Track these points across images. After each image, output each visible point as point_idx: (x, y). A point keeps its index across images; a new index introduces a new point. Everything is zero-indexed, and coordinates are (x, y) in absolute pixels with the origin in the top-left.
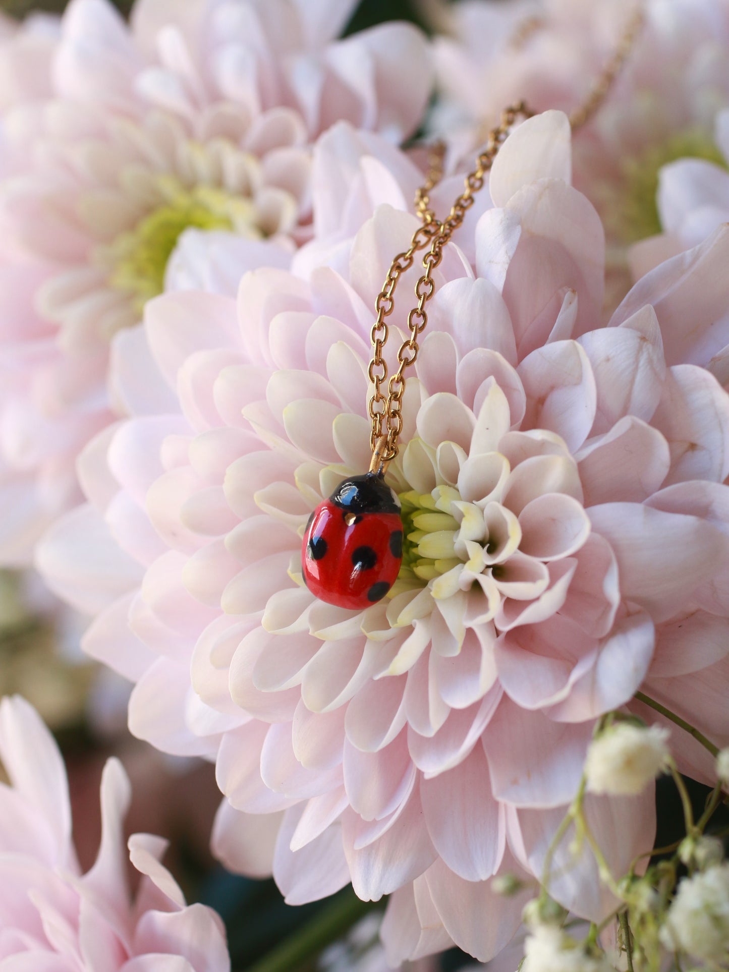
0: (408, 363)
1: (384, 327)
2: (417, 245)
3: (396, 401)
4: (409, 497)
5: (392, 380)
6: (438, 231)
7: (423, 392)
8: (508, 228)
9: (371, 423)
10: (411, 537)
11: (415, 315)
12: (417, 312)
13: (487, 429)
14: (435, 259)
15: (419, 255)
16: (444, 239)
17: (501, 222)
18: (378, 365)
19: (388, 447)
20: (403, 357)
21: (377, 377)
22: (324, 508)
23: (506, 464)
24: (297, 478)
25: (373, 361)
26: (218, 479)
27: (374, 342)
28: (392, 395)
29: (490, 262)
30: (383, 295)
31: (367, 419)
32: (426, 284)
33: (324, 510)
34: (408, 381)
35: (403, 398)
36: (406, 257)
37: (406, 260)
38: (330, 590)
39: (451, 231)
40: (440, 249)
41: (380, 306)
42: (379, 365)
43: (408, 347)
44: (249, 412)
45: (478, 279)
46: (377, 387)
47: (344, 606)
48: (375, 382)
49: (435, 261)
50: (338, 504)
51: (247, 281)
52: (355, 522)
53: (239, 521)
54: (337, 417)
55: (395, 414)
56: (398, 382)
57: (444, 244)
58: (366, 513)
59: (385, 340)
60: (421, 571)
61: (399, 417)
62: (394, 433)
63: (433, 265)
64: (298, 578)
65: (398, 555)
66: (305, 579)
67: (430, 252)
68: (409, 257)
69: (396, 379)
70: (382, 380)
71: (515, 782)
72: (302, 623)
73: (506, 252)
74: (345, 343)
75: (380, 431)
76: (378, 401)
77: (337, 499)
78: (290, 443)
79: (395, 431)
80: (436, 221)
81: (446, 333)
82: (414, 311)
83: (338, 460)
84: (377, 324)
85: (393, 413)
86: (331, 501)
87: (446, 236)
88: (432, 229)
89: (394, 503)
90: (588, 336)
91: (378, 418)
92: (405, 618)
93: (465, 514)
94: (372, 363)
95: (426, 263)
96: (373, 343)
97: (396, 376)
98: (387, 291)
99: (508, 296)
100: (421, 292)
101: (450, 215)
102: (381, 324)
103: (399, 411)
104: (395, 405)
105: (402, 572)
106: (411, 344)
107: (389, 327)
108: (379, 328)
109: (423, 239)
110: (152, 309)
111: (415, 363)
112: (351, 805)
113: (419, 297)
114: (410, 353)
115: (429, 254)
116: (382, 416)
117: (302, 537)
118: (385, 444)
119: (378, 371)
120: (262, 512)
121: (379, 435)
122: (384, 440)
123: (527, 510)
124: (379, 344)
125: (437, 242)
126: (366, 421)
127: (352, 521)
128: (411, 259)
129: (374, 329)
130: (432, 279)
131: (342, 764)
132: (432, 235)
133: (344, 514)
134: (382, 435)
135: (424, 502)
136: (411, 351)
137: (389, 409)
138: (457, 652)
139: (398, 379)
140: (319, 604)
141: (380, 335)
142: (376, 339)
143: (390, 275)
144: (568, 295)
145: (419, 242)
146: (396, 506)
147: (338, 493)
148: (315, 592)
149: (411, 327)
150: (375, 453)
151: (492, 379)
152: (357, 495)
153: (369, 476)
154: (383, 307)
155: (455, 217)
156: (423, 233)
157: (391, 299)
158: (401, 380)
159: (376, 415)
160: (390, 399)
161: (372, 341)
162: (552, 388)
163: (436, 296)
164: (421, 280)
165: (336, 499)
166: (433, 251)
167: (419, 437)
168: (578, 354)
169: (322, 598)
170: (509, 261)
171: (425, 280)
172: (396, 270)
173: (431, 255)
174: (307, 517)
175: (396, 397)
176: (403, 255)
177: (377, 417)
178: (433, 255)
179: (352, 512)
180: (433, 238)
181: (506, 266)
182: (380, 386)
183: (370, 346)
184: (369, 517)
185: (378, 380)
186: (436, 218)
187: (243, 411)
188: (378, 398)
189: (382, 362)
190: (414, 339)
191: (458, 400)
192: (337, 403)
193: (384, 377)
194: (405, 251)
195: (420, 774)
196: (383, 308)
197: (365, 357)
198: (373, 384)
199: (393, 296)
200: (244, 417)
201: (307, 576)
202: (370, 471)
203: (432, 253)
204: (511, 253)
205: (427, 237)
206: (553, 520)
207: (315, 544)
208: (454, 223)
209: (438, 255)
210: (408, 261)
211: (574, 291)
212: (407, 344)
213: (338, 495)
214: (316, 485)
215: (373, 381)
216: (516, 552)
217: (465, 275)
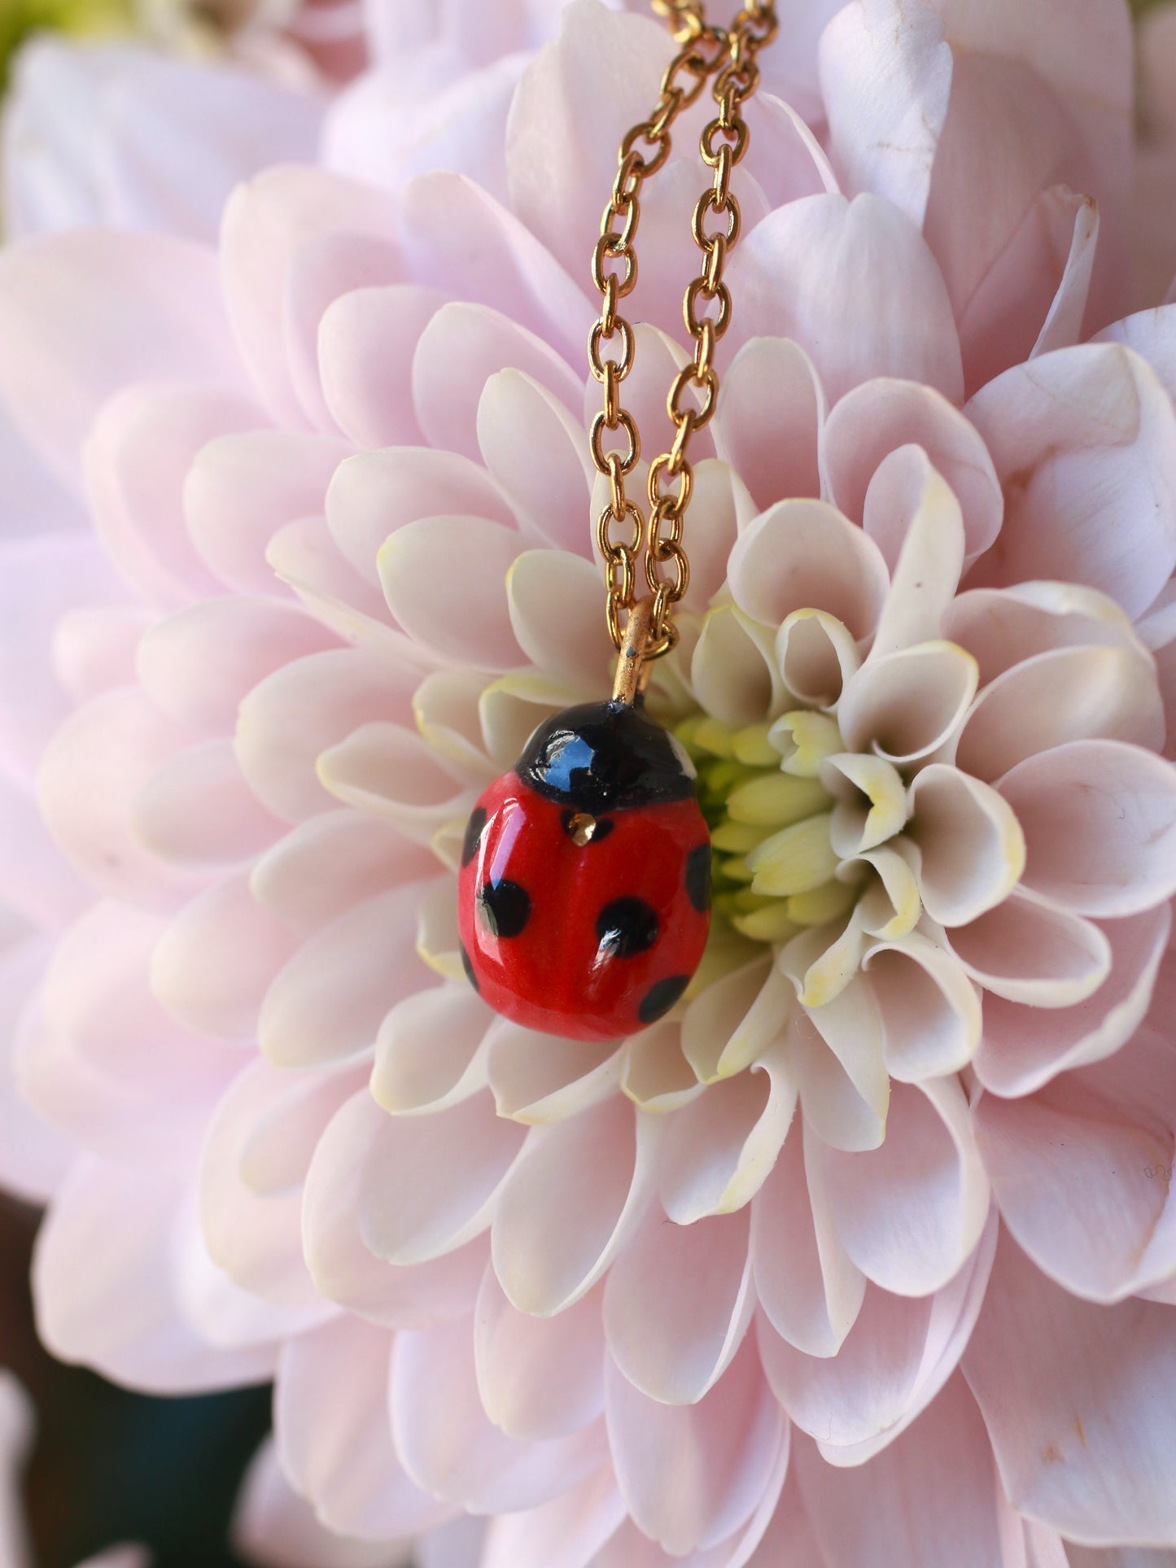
0: (697, 422)
1: (624, 333)
2: (676, 100)
3: (669, 519)
5: (656, 469)
6: (724, 58)
7: (741, 499)
8: (918, 55)
9: (601, 570)
10: (721, 839)
11: (700, 295)
12: (706, 288)
13: (919, 585)
14: (731, 139)
15: (688, 125)
16: (741, 80)
17: (897, 37)
18: (612, 425)
19: (655, 631)
20: (683, 406)
21: (616, 458)
22: (510, 799)
23: (970, 670)
24: (420, 715)
25: (602, 417)
26: (221, 719)
27: (602, 371)
28: (660, 506)
29: (881, 145)
30: (610, 241)
31: (591, 558)
32: (718, 210)
33: (509, 804)
34: (700, 468)
35: (687, 515)
36: (652, 136)
37: (651, 141)
39: (752, 53)
40: (736, 107)
41: (606, 274)
42: (616, 428)
43: (691, 383)
44: (279, 551)
45: (860, 199)
46: (618, 482)
47: (576, 1036)
48: (613, 474)
49: (733, 145)
51: (238, 206)
52: (595, 833)
53: (278, 829)
54: (517, 561)
55: (670, 549)
56: (674, 473)
57: (745, 96)
58: (619, 809)
59: (628, 361)
60: (754, 925)
61: (680, 556)
62: (668, 598)
63: (733, 157)
64: (451, 965)
65: (701, 904)
66: (468, 967)
67: (717, 120)
68: (659, 134)
69: (671, 466)
70: (629, 466)
71: (1051, 1455)
72: (475, 1076)
73: (924, 120)
74: (521, 374)
75: (630, 592)
76: (620, 519)
77: (536, 774)
78: (394, 625)
79: (671, 592)
80: (715, 30)
81: (786, 340)
82: (697, 286)
83: (521, 659)
84: (603, 320)
85: (663, 548)
87: (748, 70)
88: (708, 54)
89: (682, 773)
90: (1141, 322)
91: (625, 562)
92: (733, 1058)
93: (873, 799)
94: (600, 422)
95: (709, 154)
96: (598, 371)
97: (673, 457)
98: (615, 230)
99: (936, 233)
100: (708, 233)
101: (743, 10)
102: (616, 322)
103: (676, 541)
104: (668, 529)
106: (700, 374)
107: (634, 328)
108: (609, 333)
109: (686, 80)
111: (712, 424)
112: (636, 1520)
113: (704, 243)
114: (700, 397)
115: (713, 127)
116: (632, 554)
117: (453, 863)
118: (650, 625)
119: (617, 444)
120: (338, 804)
121: (629, 603)
122: (643, 615)
123: (1026, 769)
124: (614, 372)
125: (732, 93)
126: (588, 563)
127: (589, 831)
128: (665, 139)
129: (596, 335)
130: (732, 196)
131: (601, 1422)
132: (711, 68)
133: (567, 817)
134: (636, 603)
135: (749, 748)
136: (701, 389)
137: (653, 539)
138: (876, 1138)
139: (674, 466)
140: (503, 1029)
141: (613, 350)
142: (603, 360)
143: (620, 189)
144: (1082, 215)
145: (680, 91)
146: (686, 779)
147: (538, 754)
149: (694, 326)
150: (624, 652)
151: (914, 454)
153: (614, 710)
154: (614, 275)
155: (756, 13)
156: (686, 66)
157: (629, 252)
158: (684, 467)
159: (616, 552)
160: (657, 515)
161: (593, 368)
162: (1052, 451)
163: (749, 242)
164: (706, 200)
165: (532, 774)
166: (725, 120)
167: (729, 599)
168: (1130, 375)
169: (519, 1017)
170: (934, 145)
171: (715, 200)
172: (632, 171)
173: (720, 127)
174: (460, 809)
175: (671, 510)
176: (642, 129)
177: (619, 557)
178: (724, 128)
179: (585, 811)
180: (712, 79)
181: (929, 158)
182: (625, 479)
183: (584, 376)
184: (629, 822)
185: (621, 466)
186: (711, 21)
187: (272, 554)
188: (622, 511)
189: (626, 419)
190: (709, 361)
191: (826, 509)
192: (507, 519)
193: (633, 458)
194: (644, 118)
195: (802, 1445)
196: (613, 279)
197: (576, 410)
198: (600, 475)
199: (635, 243)
200: (276, 574)
201: (474, 963)
202: (615, 697)
203: (721, 123)
204: (937, 123)
205: (697, 74)
206: (1085, 788)
208: (759, 33)
209: (736, 127)
210: (658, 145)
211: (1092, 203)
212: (689, 372)
213: (539, 766)
214: (472, 731)
215: (605, 469)
216: (1016, 889)
217: (819, 187)
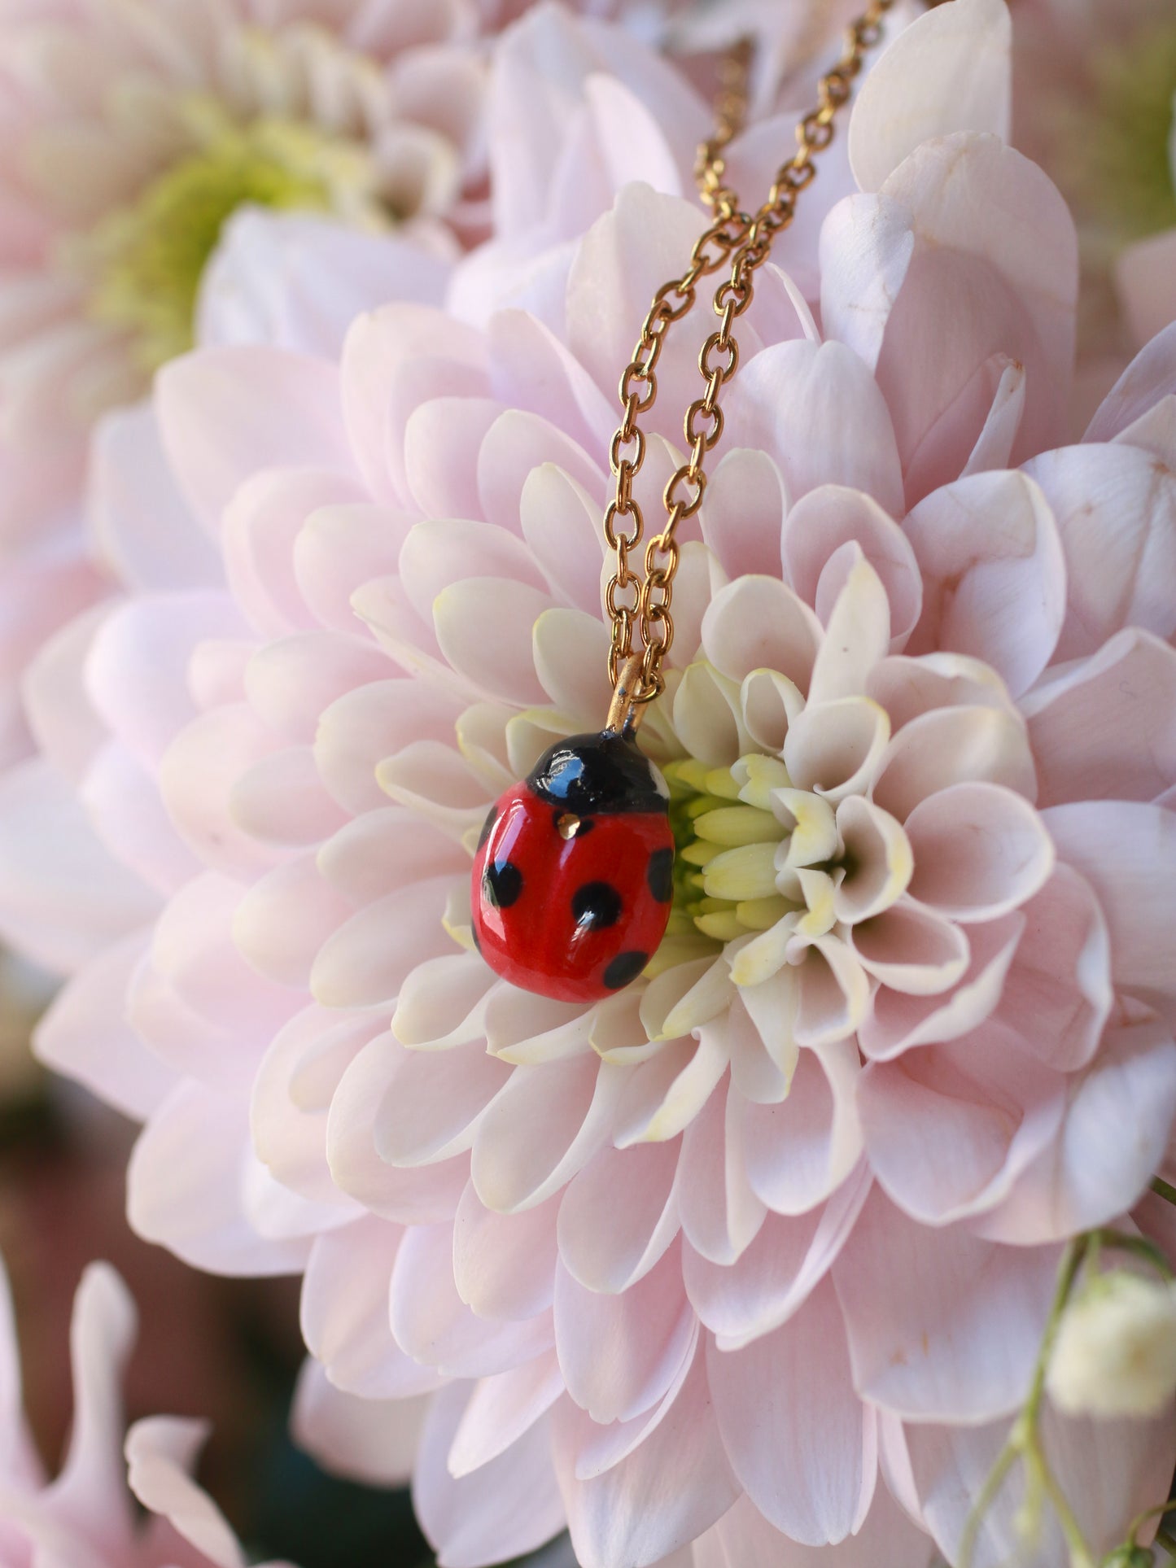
0: (685, 512)
1: (638, 438)
2: (702, 265)
3: (660, 587)
4: (686, 773)
5: (652, 547)
6: (745, 237)
7: (715, 572)
8: (888, 238)
9: (608, 627)
10: (691, 855)
11: (699, 412)
12: (704, 408)
13: (845, 650)
14: (740, 297)
15: (707, 286)
16: (756, 254)
17: (873, 224)
18: (623, 512)
19: (645, 678)
20: (675, 499)
21: (623, 537)
22: (518, 800)
23: (882, 722)
24: (460, 736)
25: (614, 505)
26: (305, 732)
27: (617, 467)
28: (652, 576)
29: (850, 306)
30: (636, 369)
31: (601, 619)
32: (721, 349)
33: (516, 804)
34: (686, 548)
35: (675, 583)
36: (680, 290)
37: (680, 295)
38: (529, 966)
39: (770, 235)
40: (748, 274)
41: (630, 394)
42: (626, 514)
43: (684, 480)
44: (365, 600)
45: (827, 344)
46: (622, 557)
47: (555, 996)
48: (619, 548)
49: (738, 302)
50: (543, 793)
51: (359, 330)
52: (579, 832)
53: (345, 819)
54: (542, 615)
55: (659, 612)
56: (664, 550)
57: (756, 265)
58: (600, 813)
59: (639, 461)
60: (711, 924)
61: (666, 618)
62: (656, 652)
63: (735, 311)
64: (463, 935)
65: (663, 895)
66: (476, 939)
67: (729, 282)
68: (686, 289)
69: (661, 544)
70: (633, 544)
71: (898, 1359)
72: (473, 1026)
73: (884, 288)
74: (557, 468)
75: (628, 645)
76: (623, 586)
77: (541, 783)
78: (445, 663)
79: (659, 647)
80: (741, 215)
81: (761, 452)
82: (697, 406)
83: (541, 698)
84: (622, 429)
85: (654, 611)
86: (529, 787)
87: (762, 247)
88: (732, 231)
89: (656, 792)
90: (1047, 459)
91: (625, 620)
92: (676, 1024)
93: (799, 820)
94: (613, 509)
95: (720, 306)
96: (615, 468)
97: (661, 538)
98: (642, 361)
99: (887, 376)
100: (711, 367)
101: (768, 202)
102: (632, 431)
103: (666, 606)
104: (659, 596)
105: (673, 924)
106: (691, 474)
107: (647, 437)
108: (627, 439)
109: (713, 251)
110: (171, 379)
111: (700, 512)
112: (568, 1389)
113: (707, 375)
114: (692, 492)
115: (726, 287)
116: (632, 615)
117: (473, 853)
118: (639, 672)
119: (625, 525)
120: (390, 802)
121: (627, 652)
122: (635, 664)
123: (923, 810)
124: (627, 469)
125: (744, 261)
126: (600, 623)
127: (573, 829)
128: (691, 293)
129: (617, 440)
130: (733, 340)
131: (551, 1310)
132: (733, 244)
133: (557, 816)
134: (632, 654)
135: (716, 785)
136: (693, 486)
137: (646, 602)
138: (782, 1094)
139: (664, 544)
140: (505, 989)
141: (629, 452)
142: (621, 458)
143: (648, 328)
144: (1007, 375)
145: (707, 258)
146: (659, 797)
147: (545, 768)
148: (498, 968)
149: (691, 436)
150: (617, 691)
151: (854, 548)
152: (582, 778)
153: (606, 737)
154: (636, 394)
155: (778, 206)
156: (714, 239)
157: (651, 378)
158: (672, 546)
159: (619, 613)
160: (649, 584)
161: (612, 465)
162: (974, 561)
163: (741, 375)
164: (712, 341)
165: (538, 783)
166: (735, 281)
167: (705, 658)
168: (1028, 497)
169: (511, 979)
170: (889, 307)
171: (718, 342)
172: (661, 316)
173: (731, 287)
174: (483, 813)
175: (660, 579)
176: (673, 285)
177: (622, 618)
178: (734, 289)
179: (572, 812)
180: (734, 251)
181: (884, 317)
182: (629, 555)
183: (607, 472)
184: (606, 823)
185: (625, 543)
186: (740, 208)
187: (354, 599)
188: (625, 579)
189: (633, 507)
190: (698, 464)
191: (785, 589)
192: (538, 583)
193: (637, 537)
194: (679, 277)
195: (706, 1338)
196: (634, 398)
197: (599, 497)
198: (612, 550)
199: (656, 370)
200: (355, 613)
202: (607, 727)
203: (732, 284)
204: (893, 291)
205: (723, 248)
206: (975, 829)
207: (499, 869)
208: (776, 220)
209: (744, 289)
210: (685, 297)
211: (1018, 366)
212: (683, 472)
213: (543, 776)
214: (498, 747)
215: (614, 546)
216: (902, 898)
217: (801, 334)
